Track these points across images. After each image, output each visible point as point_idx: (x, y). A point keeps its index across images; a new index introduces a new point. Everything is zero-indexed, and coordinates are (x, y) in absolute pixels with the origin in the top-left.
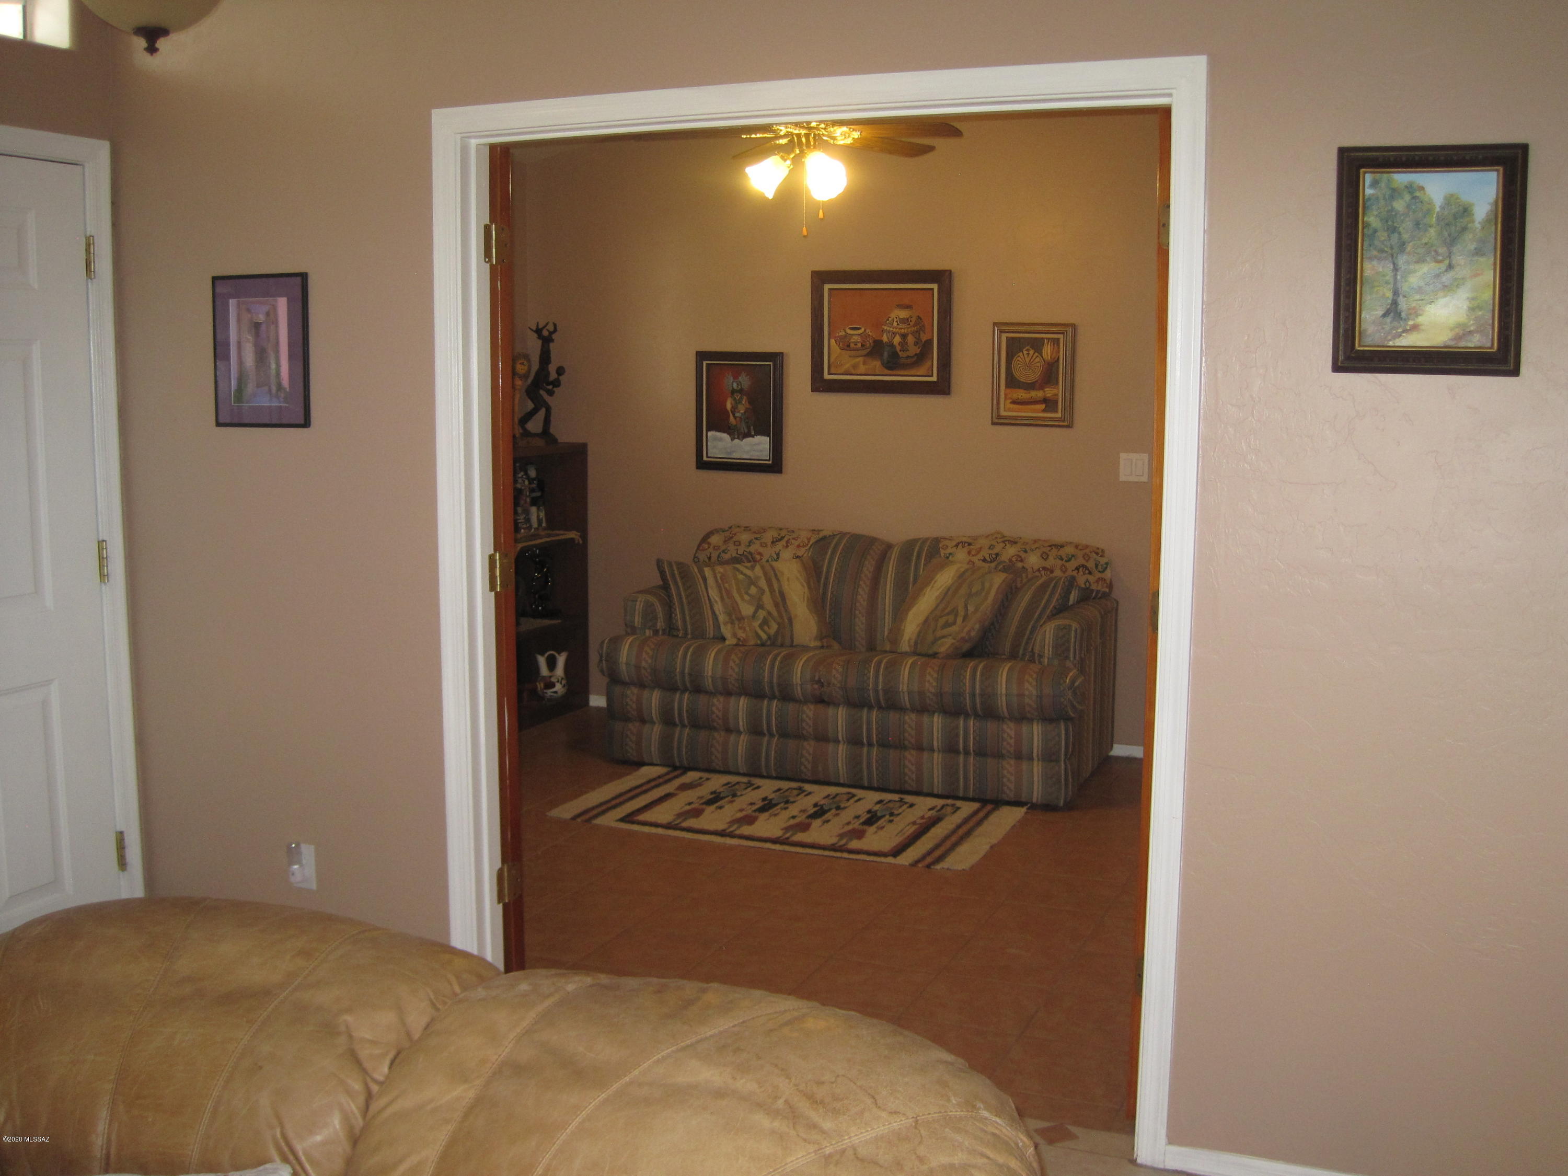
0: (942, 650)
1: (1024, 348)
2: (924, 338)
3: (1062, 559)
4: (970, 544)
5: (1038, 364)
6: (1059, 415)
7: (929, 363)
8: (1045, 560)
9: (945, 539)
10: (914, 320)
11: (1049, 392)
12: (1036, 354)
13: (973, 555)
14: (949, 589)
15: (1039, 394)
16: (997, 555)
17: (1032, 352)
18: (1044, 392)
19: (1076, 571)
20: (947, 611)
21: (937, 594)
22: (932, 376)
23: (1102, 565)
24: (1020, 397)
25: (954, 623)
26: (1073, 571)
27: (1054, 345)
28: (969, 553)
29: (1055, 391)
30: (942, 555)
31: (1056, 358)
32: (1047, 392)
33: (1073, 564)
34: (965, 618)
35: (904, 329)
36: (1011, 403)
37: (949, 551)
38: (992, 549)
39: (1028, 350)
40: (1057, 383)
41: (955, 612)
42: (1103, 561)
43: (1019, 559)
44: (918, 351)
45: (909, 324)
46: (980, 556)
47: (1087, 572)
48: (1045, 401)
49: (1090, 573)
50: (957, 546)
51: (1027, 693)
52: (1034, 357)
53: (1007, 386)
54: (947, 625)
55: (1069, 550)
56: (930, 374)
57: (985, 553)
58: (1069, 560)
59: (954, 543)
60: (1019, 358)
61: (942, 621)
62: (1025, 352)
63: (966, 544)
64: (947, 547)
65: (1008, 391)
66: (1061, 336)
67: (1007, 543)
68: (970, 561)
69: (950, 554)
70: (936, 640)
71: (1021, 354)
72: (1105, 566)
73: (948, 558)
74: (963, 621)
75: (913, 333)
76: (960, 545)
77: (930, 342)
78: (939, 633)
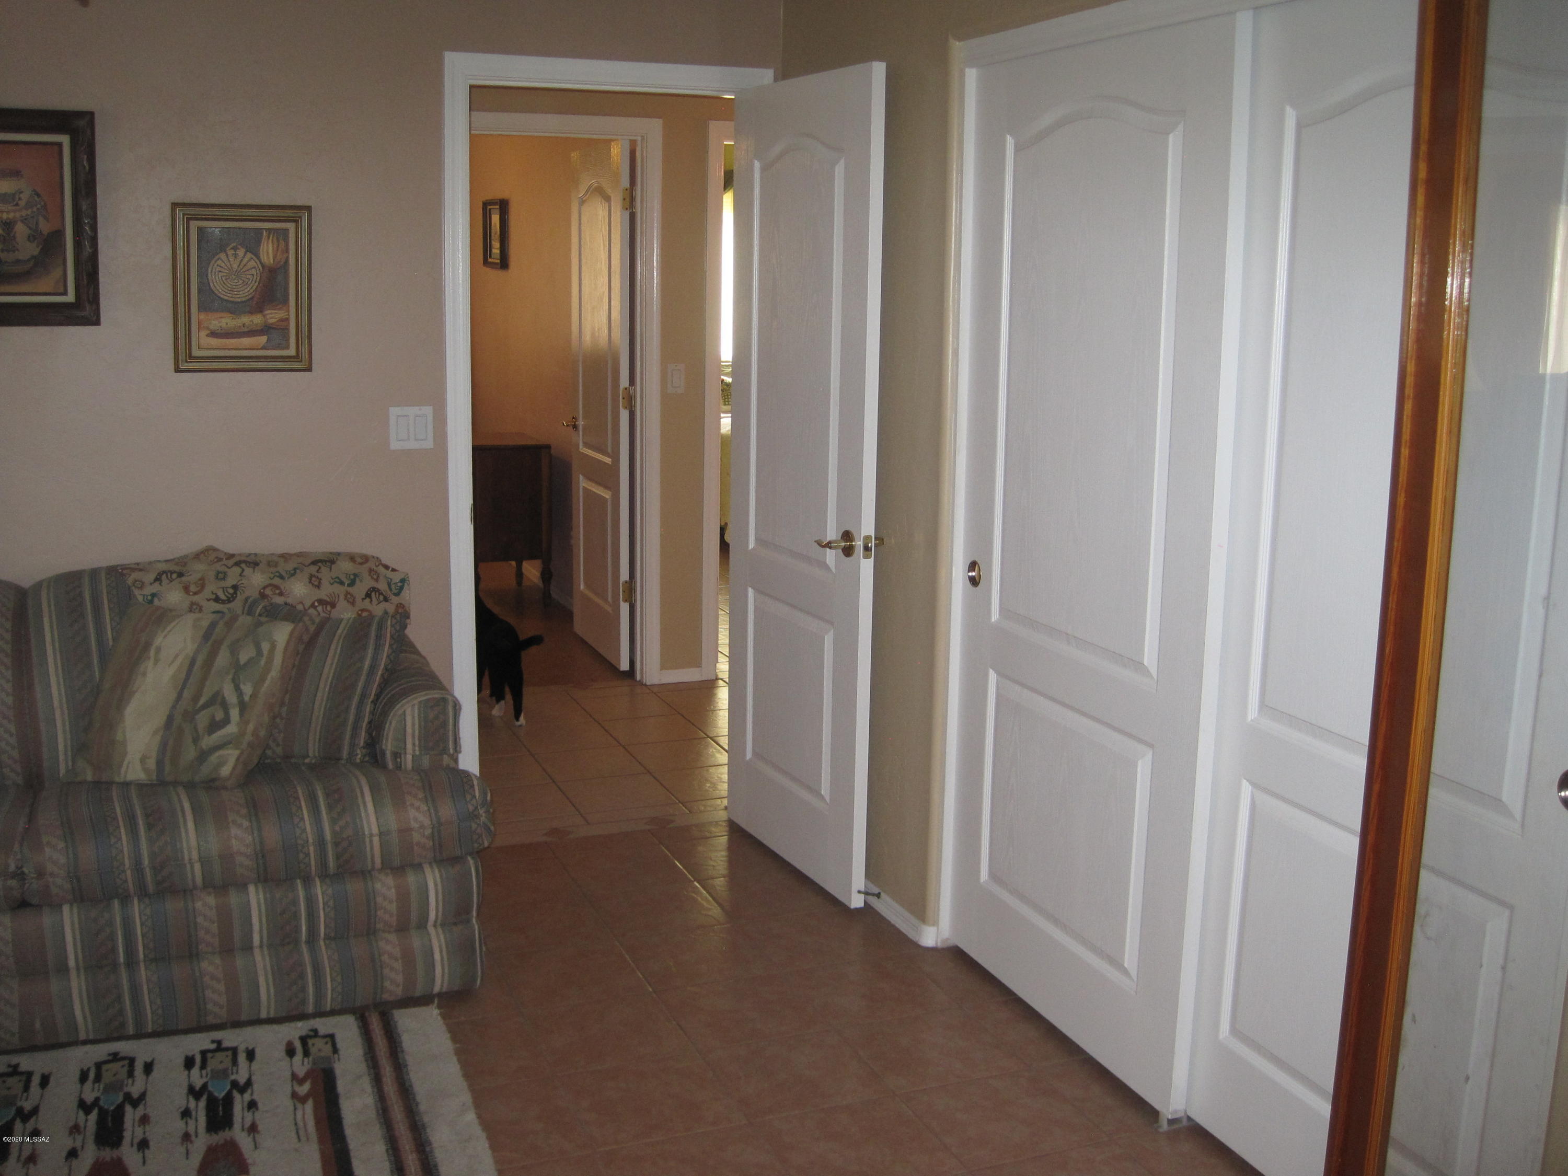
0: (226, 771)
1: (228, 245)
2: (45, 227)
3: (342, 583)
4: (180, 575)
5: (254, 272)
6: (292, 352)
7: (57, 273)
8: (318, 587)
9: (133, 570)
10: (25, 197)
11: (273, 316)
12: (249, 255)
13: (195, 594)
14: (193, 663)
15: (257, 320)
16: (235, 587)
17: (241, 252)
18: (264, 316)
19: (368, 600)
20: (202, 701)
21: (171, 671)
22: (65, 293)
23: (396, 584)
24: (224, 325)
25: (226, 721)
26: (363, 599)
27: (278, 241)
28: (186, 589)
29: (281, 314)
30: (140, 598)
31: (283, 261)
32: (268, 317)
33: (359, 590)
34: (243, 707)
35: (8, 212)
36: (207, 336)
37: (148, 590)
38: (224, 579)
39: (235, 249)
40: (286, 301)
41: (217, 699)
42: (396, 578)
43: (277, 592)
44: (36, 252)
45: (17, 205)
46: (207, 593)
47: (381, 598)
48: (266, 330)
49: (386, 600)
50: (158, 579)
51: (414, 825)
52: (245, 260)
53: (202, 308)
54: (214, 726)
55: (345, 566)
56: (62, 290)
57: (212, 587)
58: (352, 584)
59: (152, 576)
60: (219, 262)
61: (202, 719)
62: (231, 252)
63: (174, 576)
64: (143, 583)
65: (202, 316)
66: (291, 226)
67: (243, 565)
68: (192, 604)
69: (153, 595)
70: (203, 756)
71: (223, 256)
72: (399, 584)
73: (151, 602)
74: (242, 713)
75: (24, 220)
76: (164, 576)
77: (59, 234)
78: (208, 741)
